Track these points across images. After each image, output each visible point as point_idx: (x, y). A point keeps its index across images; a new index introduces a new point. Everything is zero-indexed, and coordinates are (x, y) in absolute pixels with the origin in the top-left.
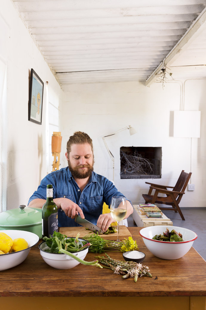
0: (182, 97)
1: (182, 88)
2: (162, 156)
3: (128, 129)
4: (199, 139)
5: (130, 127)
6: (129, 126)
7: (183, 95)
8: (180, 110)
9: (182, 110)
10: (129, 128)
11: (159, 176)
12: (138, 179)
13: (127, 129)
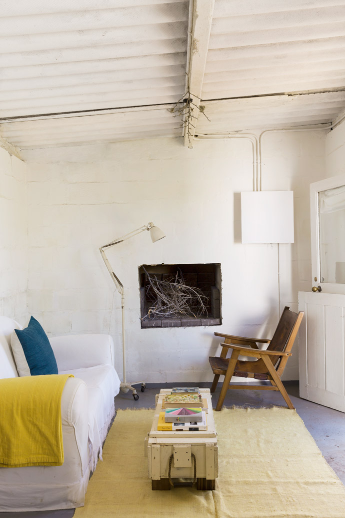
0: (255, 164)
1: (257, 149)
2: (222, 280)
3: (148, 229)
4: (293, 246)
5: (152, 225)
6: (150, 223)
7: (259, 161)
8: (254, 191)
9: (257, 191)
10: (150, 228)
11: (218, 320)
12: (176, 329)
13: (146, 231)
